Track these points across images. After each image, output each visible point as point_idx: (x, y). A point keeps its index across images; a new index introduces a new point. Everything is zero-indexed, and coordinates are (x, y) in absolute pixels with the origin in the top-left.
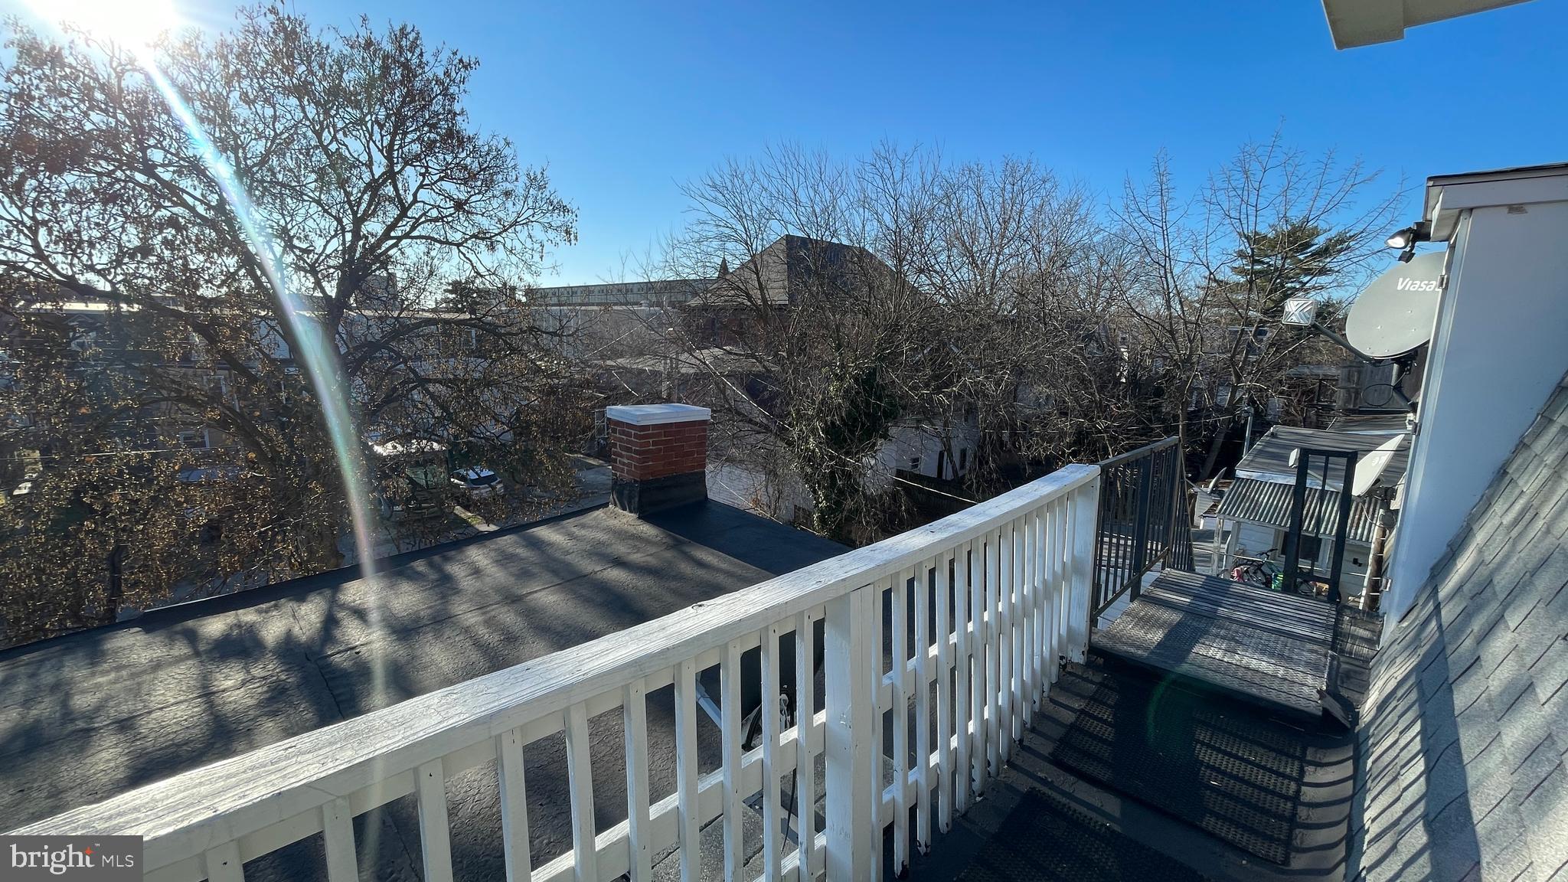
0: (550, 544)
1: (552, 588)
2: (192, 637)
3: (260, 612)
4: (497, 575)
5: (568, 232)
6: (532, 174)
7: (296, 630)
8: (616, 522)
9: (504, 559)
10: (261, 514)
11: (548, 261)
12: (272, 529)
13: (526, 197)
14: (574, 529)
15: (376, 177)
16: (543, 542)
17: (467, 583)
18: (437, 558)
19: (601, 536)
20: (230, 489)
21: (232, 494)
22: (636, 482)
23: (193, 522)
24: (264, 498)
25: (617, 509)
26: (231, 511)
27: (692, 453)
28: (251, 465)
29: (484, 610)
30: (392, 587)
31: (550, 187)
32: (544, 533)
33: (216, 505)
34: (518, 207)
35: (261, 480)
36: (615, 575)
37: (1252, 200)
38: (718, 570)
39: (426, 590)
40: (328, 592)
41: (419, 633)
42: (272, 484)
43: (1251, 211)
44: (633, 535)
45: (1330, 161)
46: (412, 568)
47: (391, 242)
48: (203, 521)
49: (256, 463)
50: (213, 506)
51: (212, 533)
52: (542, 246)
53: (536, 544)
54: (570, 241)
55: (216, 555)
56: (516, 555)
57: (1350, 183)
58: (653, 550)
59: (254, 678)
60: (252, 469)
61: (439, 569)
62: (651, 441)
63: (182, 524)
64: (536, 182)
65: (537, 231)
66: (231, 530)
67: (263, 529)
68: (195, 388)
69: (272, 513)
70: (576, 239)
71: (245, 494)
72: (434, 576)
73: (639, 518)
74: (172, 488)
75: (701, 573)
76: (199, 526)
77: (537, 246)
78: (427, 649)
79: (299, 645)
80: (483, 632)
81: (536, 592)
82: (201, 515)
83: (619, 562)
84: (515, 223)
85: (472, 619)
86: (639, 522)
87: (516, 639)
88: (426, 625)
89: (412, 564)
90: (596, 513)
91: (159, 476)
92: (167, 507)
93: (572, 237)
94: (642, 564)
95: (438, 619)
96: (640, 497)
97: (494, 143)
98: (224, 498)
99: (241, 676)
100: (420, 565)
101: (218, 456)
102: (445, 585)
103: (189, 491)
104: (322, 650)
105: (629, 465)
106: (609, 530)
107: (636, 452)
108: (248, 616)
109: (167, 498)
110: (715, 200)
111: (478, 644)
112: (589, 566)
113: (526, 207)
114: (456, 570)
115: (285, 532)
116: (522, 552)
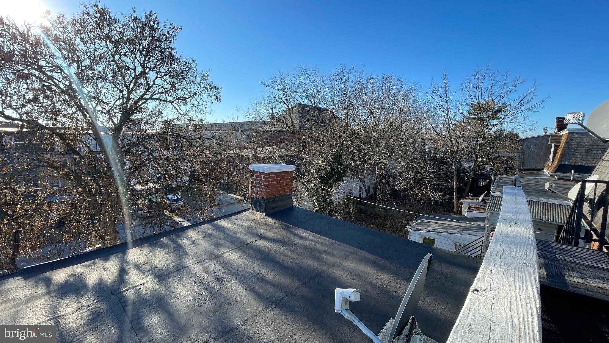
0: (226, 229)
1: (234, 250)
2: (48, 282)
3: (85, 267)
4: (204, 245)
5: (217, 98)
6: (202, 74)
7: (105, 277)
8: (255, 217)
9: (207, 236)
10: (84, 215)
11: (208, 109)
12: (88, 222)
13: (200, 83)
14: (236, 221)
15: (137, 75)
16: (223, 227)
17: (190, 249)
18: (173, 236)
19: (251, 225)
20: (70, 204)
21: (71, 206)
22: (263, 198)
23: (52, 219)
24: (85, 208)
25: (254, 211)
26: (69, 214)
27: (287, 186)
28: (80, 194)
29: (202, 263)
30: (152, 252)
31: (210, 80)
32: (222, 223)
33: (63, 212)
34: (196, 88)
35: (84, 200)
36: (261, 243)
37: (480, 90)
38: (311, 240)
39: (171, 252)
40: (120, 255)
41: (171, 277)
42: (89, 202)
43: (480, 93)
44: (264, 223)
45: (508, 75)
46: (162, 241)
47: (144, 101)
48: (57, 218)
49: (82, 193)
50: (62, 212)
51: (61, 224)
52: (207, 103)
53: (220, 229)
54: (218, 101)
55: (62, 234)
56: (212, 234)
57: (515, 83)
58: (276, 231)
59: (82, 306)
60: (80, 196)
61: (176, 242)
62: (271, 180)
63: (47, 220)
64: (204, 77)
65: (204, 97)
66: (69, 223)
67: (84, 222)
68: (56, 161)
69: (89, 215)
70: (220, 100)
71: (76, 207)
72: (173, 246)
73: (265, 215)
74: (43, 204)
75: (302, 241)
76: (55, 221)
77: (205, 103)
78: (176, 286)
79: (107, 285)
80: (203, 275)
81: (226, 253)
82: (55, 216)
83: (262, 237)
84: (195, 94)
85: (196, 268)
86: (266, 217)
87: (222, 279)
88: (174, 272)
89: (161, 239)
90: (244, 213)
91: (38, 199)
92: (42, 212)
93: (219, 100)
94: (274, 238)
95: (179, 268)
96: (266, 205)
97: (188, 61)
98: (67, 208)
99: (75, 306)
100: (165, 240)
101: (65, 190)
102: (179, 250)
103: (51, 205)
104: (119, 289)
105: (260, 191)
106: (253, 221)
107: (264, 185)
108: (79, 269)
109: (41, 208)
110: (274, 87)
111: (202, 283)
112: (248, 239)
113: (200, 88)
114: (183, 242)
115: (94, 223)
116: (214, 233)
